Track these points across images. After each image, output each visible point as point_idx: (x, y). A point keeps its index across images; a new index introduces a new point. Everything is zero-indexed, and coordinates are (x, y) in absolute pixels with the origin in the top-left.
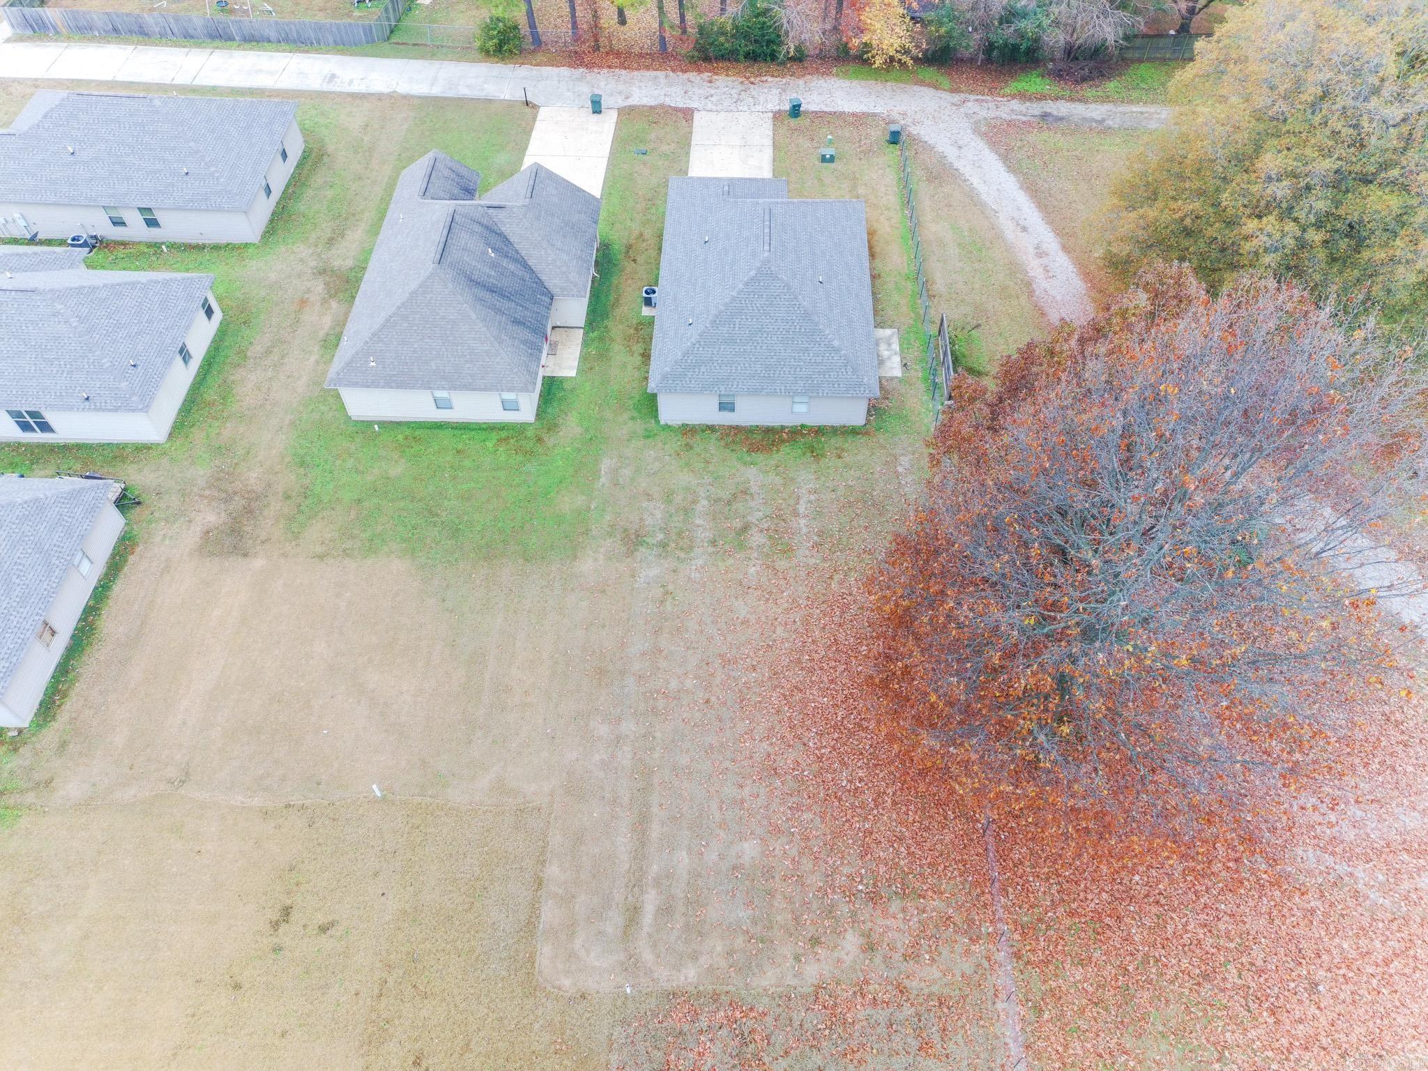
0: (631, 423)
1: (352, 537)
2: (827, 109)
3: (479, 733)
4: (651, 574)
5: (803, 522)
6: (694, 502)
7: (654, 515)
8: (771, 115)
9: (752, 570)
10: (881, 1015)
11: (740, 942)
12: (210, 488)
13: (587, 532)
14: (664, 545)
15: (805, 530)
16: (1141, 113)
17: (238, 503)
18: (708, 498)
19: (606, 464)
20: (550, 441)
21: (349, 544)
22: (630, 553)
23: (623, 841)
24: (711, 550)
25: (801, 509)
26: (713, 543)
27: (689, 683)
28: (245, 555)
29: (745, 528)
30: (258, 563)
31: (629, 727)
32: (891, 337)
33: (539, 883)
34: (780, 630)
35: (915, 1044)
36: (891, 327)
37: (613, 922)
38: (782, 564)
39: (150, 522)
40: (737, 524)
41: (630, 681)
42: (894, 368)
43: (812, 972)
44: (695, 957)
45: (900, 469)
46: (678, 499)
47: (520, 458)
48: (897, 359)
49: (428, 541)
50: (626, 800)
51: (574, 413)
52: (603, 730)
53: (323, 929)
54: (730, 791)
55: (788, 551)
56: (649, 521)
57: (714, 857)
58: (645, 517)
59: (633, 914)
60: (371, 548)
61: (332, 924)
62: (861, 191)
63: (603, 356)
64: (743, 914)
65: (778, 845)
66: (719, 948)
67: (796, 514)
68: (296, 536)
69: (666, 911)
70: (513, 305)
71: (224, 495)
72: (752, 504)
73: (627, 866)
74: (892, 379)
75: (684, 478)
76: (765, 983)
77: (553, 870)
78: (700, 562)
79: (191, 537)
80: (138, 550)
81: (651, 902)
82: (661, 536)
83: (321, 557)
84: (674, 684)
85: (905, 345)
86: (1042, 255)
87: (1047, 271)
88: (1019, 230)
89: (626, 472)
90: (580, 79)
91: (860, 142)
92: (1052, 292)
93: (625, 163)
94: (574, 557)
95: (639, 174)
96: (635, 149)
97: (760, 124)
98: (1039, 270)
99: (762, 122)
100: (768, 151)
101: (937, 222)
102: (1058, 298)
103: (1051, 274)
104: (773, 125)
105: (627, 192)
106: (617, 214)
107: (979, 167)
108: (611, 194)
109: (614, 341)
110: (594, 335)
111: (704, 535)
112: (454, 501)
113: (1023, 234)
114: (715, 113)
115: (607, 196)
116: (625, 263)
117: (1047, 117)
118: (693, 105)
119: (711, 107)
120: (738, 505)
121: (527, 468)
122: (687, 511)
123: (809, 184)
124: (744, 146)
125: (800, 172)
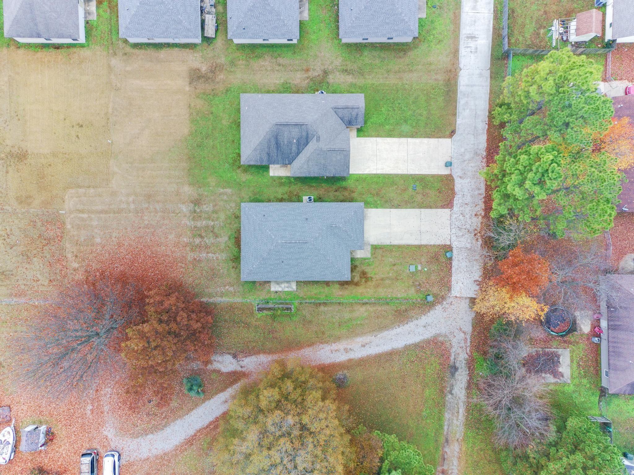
0: (248, 197)
1: (197, 114)
2: (453, 269)
3: (130, 165)
4: (183, 209)
5: (205, 255)
6: (213, 221)
7: (207, 208)
8: (448, 243)
9: (185, 239)
10: (58, 271)
11: (76, 238)
12: (216, 64)
13: (200, 187)
14: (195, 211)
15: (201, 255)
16: (458, 412)
17: (210, 75)
18: (214, 225)
19: (229, 191)
20: (238, 171)
21: (194, 114)
22: (192, 202)
23: (100, 208)
24: (193, 226)
25: (210, 255)
26: (195, 227)
27: (146, 222)
28: (190, 84)
29: (201, 236)
30: (187, 88)
31: (132, 206)
32: (292, 288)
33: (89, 187)
34: (164, 248)
35: (51, 279)
36: (297, 288)
37: (80, 207)
38: (188, 249)
39: (201, 50)
40: (203, 234)
41: (146, 206)
42: (274, 288)
43: (69, 256)
44: (73, 227)
45: (227, 287)
46: (215, 215)
47: (231, 161)
48: (280, 289)
49: (196, 138)
50: (111, 207)
51: (252, 177)
52: (131, 199)
53: (77, 136)
54: (114, 235)
55: (192, 250)
56: (204, 206)
57: (96, 231)
58: (206, 205)
59: (82, 211)
60: (193, 121)
61: (79, 138)
63: (281, 184)
64: (82, 239)
65: (99, 248)
66: (75, 233)
67: (208, 253)
68: (198, 97)
69: (83, 219)
70: (275, 151)
71: (213, 70)
72: (212, 239)
73: (93, 209)
74: (270, 287)
75: (222, 216)
76: (67, 244)
77: (92, 190)
78: (188, 223)
79: (196, 64)
80: (191, 51)
81: (85, 216)
82: (198, 210)
83: (189, 106)
84: (146, 218)
85: (290, 293)
86: (346, 350)
87: (336, 351)
88: (363, 344)
89: (225, 197)
90: (476, 154)
91: (427, 283)
92: (322, 351)
93: (404, 181)
94: (190, 184)
95: (396, 188)
96: (417, 185)
97: (439, 239)
98: (336, 348)
99: (441, 239)
100: (417, 243)
101: (366, 311)
102: (318, 353)
103: (334, 352)
104: (439, 245)
105: (382, 184)
106: (365, 181)
107: (409, 333)
108: (379, 177)
109: (289, 187)
110: (292, 180)
111: (199, 224)
112: (212, 143)
113: (360, 345)
114: (449, 218)
115: (377, 176)
116: (334, 187)
117: (454, 369)
118: (455, 208)
119: (454, 216)
120: (211, 234)
121: (227, 165)
122: (209, 218)
123: (391, 260)
124: (420, 232)
125: (400, 256)
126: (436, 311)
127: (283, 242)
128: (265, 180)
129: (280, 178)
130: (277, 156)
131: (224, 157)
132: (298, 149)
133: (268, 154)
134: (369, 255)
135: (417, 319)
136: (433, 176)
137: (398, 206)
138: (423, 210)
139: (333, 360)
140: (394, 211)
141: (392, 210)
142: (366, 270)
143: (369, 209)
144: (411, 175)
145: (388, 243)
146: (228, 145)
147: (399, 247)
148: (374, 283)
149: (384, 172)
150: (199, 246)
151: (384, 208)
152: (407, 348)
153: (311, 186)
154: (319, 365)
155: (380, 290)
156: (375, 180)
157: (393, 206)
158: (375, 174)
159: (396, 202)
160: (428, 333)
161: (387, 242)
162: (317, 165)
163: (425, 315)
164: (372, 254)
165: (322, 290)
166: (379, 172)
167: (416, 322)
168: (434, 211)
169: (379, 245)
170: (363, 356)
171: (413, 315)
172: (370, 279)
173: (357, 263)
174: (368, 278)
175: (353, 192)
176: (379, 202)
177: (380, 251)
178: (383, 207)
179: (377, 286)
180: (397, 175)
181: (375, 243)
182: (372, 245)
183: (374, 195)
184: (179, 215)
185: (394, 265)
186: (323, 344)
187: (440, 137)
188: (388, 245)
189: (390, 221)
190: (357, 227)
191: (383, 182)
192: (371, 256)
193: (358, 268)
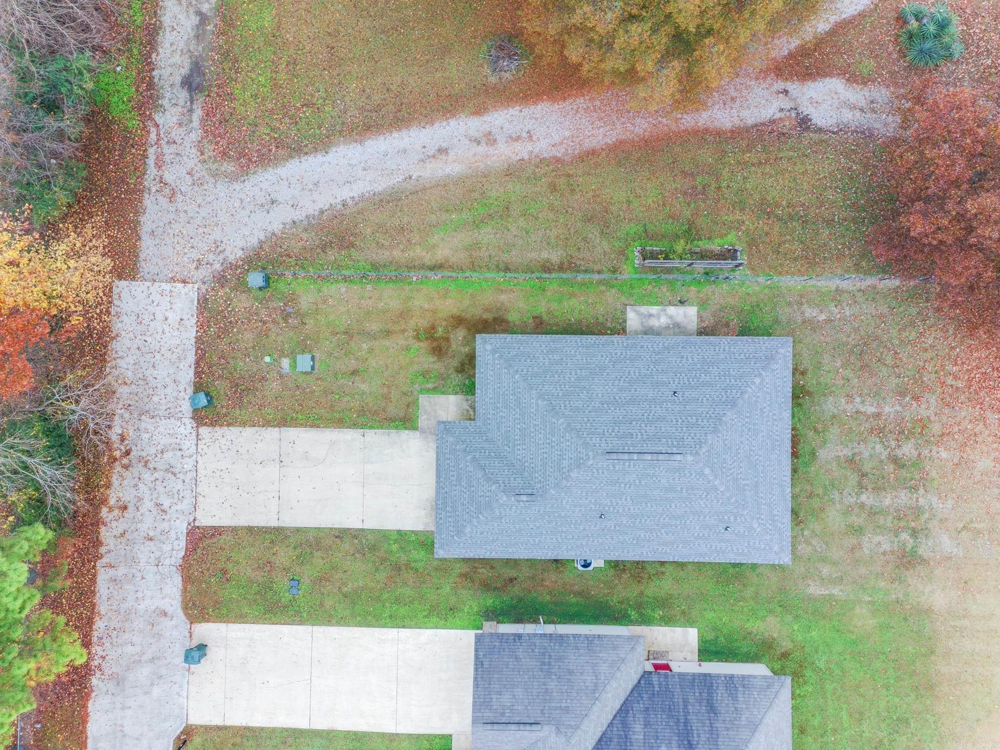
2: (191, 358)
4: (948, 542)
5: (887, 409)
6: (862, 506)
7: (879, 543)
8: (204, 431)
9: (944, 455)
13: (899, 602)
14: (914, 533)
15: (898, 408)
18: (858, 495)
19: (815, 589)
20: (787, 645)
22: (923, 561)
24: (921, 491)
25: (871, 410)
26: (915, 489)
32: (638, 313)
36: (624, 313)
38: (936, 428)
40: (891, 467)
42: (688, 315)
45: (822, 317)
46: (857, 520)
48: (672, 310)
49: (912, 744)
51: (747, 625)
55: (923, 423)
56: (886, 547)
58: (881, 550)
62: (374, 327)
67: (878, 415)
70: (692, 718)
72: (866, 454)
74: (700, 318)
75: (834, 517)
78: (934, 500)
82: (904, 536)
85: (646, 299)
86: (490, 139)
87: (518, 138)
88: (443, 157)
89: (826, 571)
90: (118, 680)
91: (265, 323)
92: (557, 138)
93: (322, 605)
94: (929, 611)
95: (345, 584)
96: (287, 594)
97: (229, 443)
98: (518, 146)
99: (223, 441)
100: (291, 433)
101: (434, 246)
102: (567, 133)
103: (524, 135)
104: (229, 425)
105: (385, 596)
106: (431, 606)
107: (316, 184)
108: (391, 617)
109: (642, 593)
110: (633, 614)
111: (904, 498)
112: (865, 727)
113: (452, 154)
114: (200, 499)
115: (398, 622)
116: (516, 590)
117: (191, 84)
118: (182, 527)
119: (185, 505)
120: (867, 467)
121: (821, 664)
122: (873, 513)
123: (364, 387)
124: (281, 462)
125: (337, 397)
126: (241, 243)
127: (678, 457)
128: (710, 615)
129: (667, 621)
130: (686, 702)
131: (829, 687)
132: (625, 724)
133: (712, 709)
134: (424, 400)
135: (294, 222)
136: (241, 618)
137: (341, 534)
138: (274, 523)
139: (526, 111)
140: (354, 523)
141: (359, 526)
142: (432, 359)
143: (420, 528)
144: (301, 623)
145: (370, 433)
146: (816, 722)
147: (340, 423)
148: (412, 323)
149: (377, 633)
150: (902, 433)
151: (379, 531)
152: (322, 144)
153: (580, 594)
154: (565, 99)
155: (395, 304)
156: (403, 611)
157: (356, 537)
158: (404, 627)
159: (346, 546)
160: (264, 185)
161: (374, 437)
162: (571, 672)
163: (273, 234)
164: (412, 404)
165: (554, 306)
166: (392, 633)
167: (299, 215)
168: (243, 521)
169: (397, 428)
170: (444, 123)
171: (305, 236)
172: (422, 336)
173: (456, 379)
174: (427, 339)
175: (464, 576)
176: (395, 547)
177: (393, 410)
178: (383, 535)
179: (403, 315)
180: (343, 622)
181: (405, 434)
182: (414, 428)
183: (408, 566)
184: (960, 525)
185: (355, 372)
186: (555, 157)
187: (219, 728)
188: (371, 427)
189: (364, 495)
190: (455, 488)
191: (381, 604)
192: (418, 399)
193: (455, 365)
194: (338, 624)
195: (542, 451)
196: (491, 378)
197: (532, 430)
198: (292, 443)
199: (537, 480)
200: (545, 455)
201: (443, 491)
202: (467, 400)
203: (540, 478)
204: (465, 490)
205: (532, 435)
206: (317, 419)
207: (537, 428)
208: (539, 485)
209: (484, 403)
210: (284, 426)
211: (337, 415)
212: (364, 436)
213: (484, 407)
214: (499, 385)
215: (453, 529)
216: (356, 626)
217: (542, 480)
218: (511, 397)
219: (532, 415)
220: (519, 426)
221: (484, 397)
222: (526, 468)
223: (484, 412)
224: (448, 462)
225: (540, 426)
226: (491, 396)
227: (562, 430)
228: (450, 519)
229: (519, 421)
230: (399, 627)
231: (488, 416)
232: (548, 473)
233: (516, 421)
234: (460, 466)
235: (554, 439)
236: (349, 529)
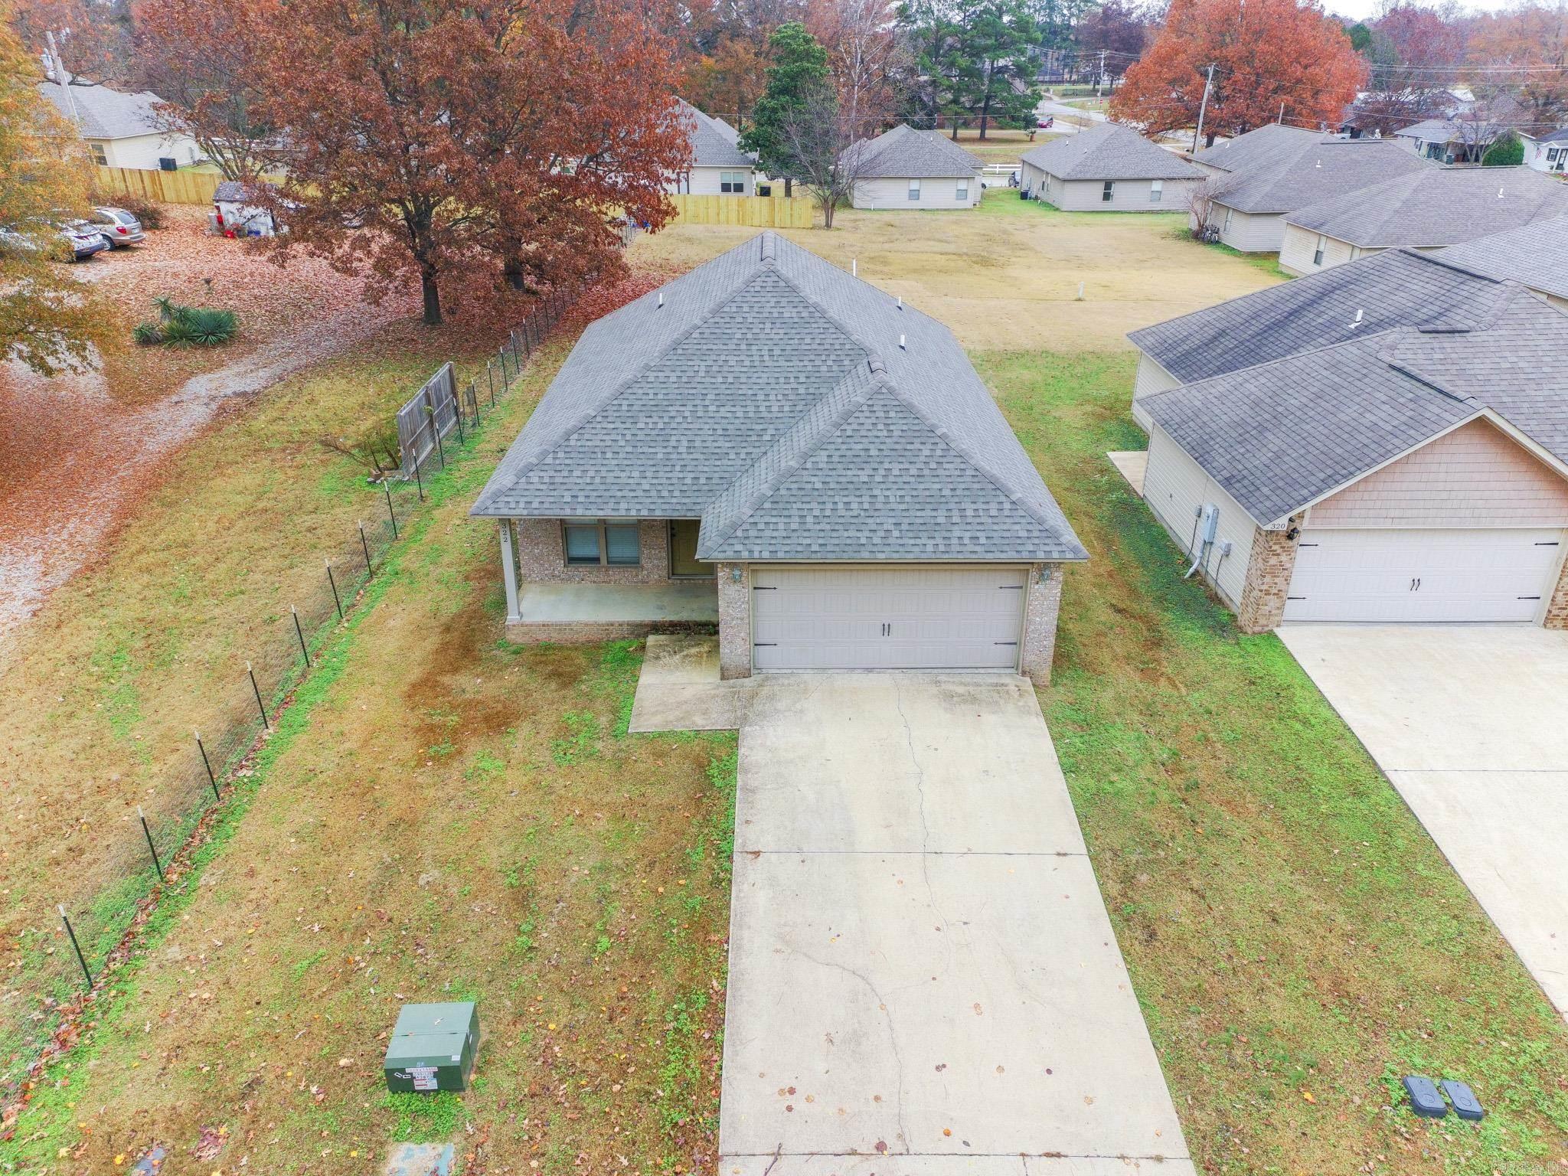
102: (34, 559)
108: (1359, 794)
123: (580, 870)
124: (881, 1147)
125: (604, 942)
134: (648, 723)
137: (1135, 920)
140: (1078, 881)
141: (1084, 867)
142: (524, 730)
145: (745, 836)
156: (1322, 771)
158: (1370, 762)
164: (658, 744)
166: (1410, 787)
169: (728, 773)
175: (1150, 673)
182: (732, 739)
188: (728, 834)
189: (969, 852)
190: (881, 499)
191: (1335, 824)
192: (642, 736)
193: (553, 686)
194: (1484, 925)
195: (766, 358)
196: (591, 474)
197: (720, 380)
198: (789, 1100)
199: (835, 368)
200: (777, 352)
201: (896, 534)
202: (658, 658)
203: (830, 363)
204: (882, 472)
205: (730, 380)
206: (690, 1003)
207: (715, 369)
208: (846, 363)
209: (654, 493)
210: (711, 1140)
211: (677, 935)
212: (757, 854)
213: (665, 493)
214: (609, 455)
215: (993, 506)
216: (1454, 873)
217: (833, 357)
218: (641, 425)
219: (684, 379)
220: (712, 408)
221: (640, 493)
222: (811, 391)
223: (677, 493)
224: (809, 519)
225: (709, 363)
226: (636, 474)
227: (717, 320)
228: (970, 513)
229: (700, 408)
230: (1382, 772)
231: (688, 481)
232: (815, 346)
233: (700, 414)
234: (818, 485)
235: (738, 336)
236: (1107, 898)
